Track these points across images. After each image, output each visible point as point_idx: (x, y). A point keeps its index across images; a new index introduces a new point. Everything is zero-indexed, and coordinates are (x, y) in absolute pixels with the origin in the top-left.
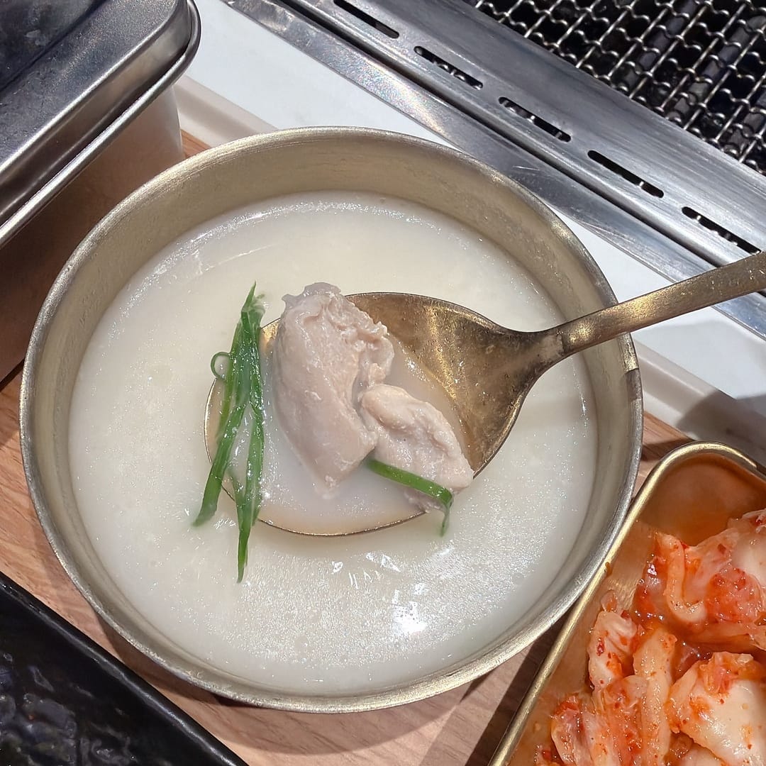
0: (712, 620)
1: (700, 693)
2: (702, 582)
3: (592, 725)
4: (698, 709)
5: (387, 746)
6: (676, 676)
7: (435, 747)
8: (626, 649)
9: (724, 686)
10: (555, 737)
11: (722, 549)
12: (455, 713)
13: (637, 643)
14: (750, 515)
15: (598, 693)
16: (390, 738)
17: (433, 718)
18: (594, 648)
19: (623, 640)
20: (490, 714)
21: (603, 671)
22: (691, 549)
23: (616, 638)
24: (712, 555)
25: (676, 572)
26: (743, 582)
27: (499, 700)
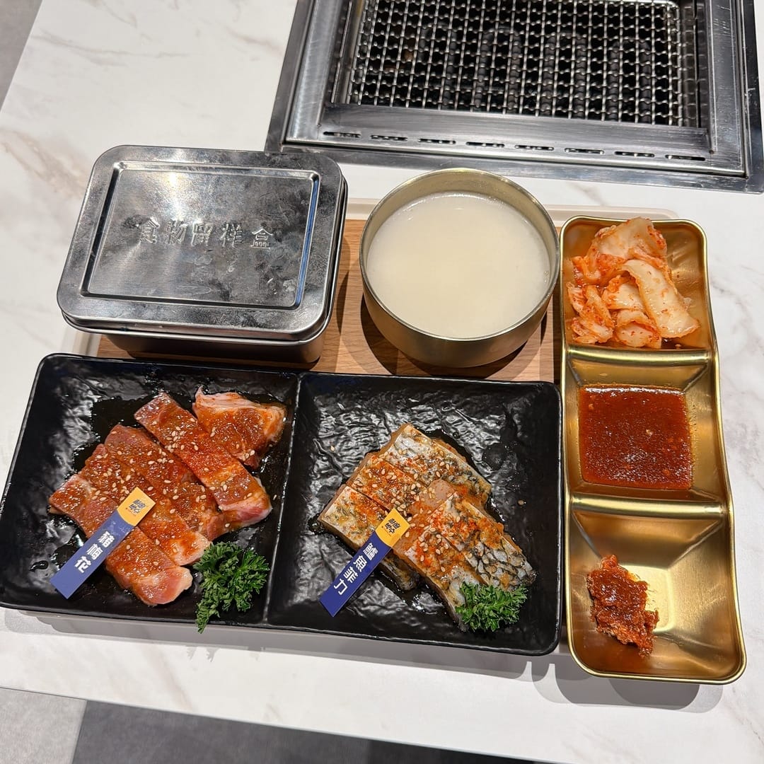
0: (603, 274)
1: (611, 294)
2: (594, 264)
3: (584, 323)
4: (612, 298)
5: (526, 369)
6: (600, 295)
7: (541, 361)
8: (582, 297)
9: (617, 289)
10: (576, 331)
11: (594, 250)
12: (541, 349)
13: (584, 293)
14: (596, 235)
15: (581, 314)
16: (526, 367)
17: (536, 354)
18: (572, 300)
19: (580, 294)
20: (552, 344)
21: (578, 306)
22: (585, 257)
23: (577, 295)
24: (592, 254)
25: (585, 267)
26: (606, 257)
27: (552, 338)
